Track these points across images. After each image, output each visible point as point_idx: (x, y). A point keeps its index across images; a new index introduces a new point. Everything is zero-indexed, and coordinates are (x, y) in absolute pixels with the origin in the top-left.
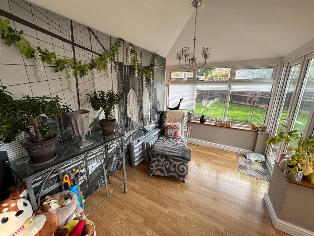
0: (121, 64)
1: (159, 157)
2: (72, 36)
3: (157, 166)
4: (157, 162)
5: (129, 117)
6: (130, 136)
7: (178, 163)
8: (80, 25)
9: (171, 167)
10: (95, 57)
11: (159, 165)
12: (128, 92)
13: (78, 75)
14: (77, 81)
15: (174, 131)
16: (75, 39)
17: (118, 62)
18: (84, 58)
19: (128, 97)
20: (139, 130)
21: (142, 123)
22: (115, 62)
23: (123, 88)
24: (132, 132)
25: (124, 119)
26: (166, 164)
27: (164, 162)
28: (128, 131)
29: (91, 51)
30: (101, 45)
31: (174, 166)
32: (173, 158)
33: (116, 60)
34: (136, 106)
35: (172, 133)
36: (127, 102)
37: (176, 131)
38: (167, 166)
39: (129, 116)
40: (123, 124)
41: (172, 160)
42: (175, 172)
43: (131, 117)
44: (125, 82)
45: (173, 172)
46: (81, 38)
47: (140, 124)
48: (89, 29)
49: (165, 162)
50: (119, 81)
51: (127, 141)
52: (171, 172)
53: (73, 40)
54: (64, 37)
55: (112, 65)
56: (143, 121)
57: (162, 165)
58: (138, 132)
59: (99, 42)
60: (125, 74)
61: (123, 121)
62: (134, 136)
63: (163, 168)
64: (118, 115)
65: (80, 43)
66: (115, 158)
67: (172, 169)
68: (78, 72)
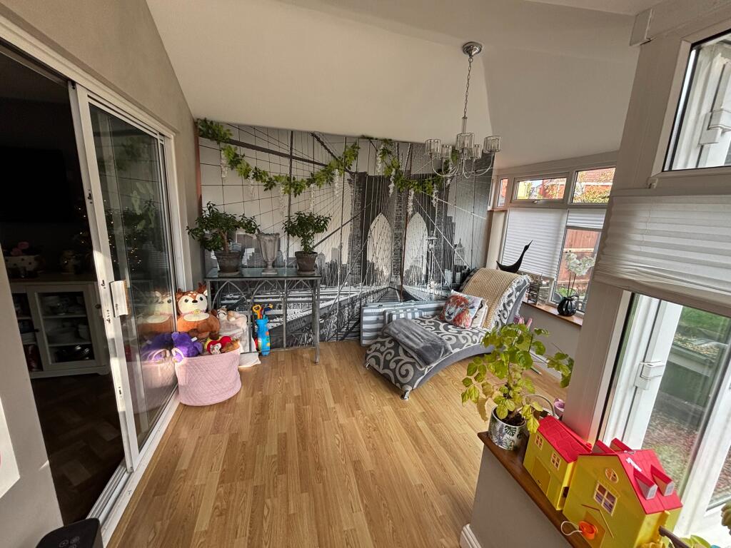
0: (363, 176)
1: (388, 340)
2: (291, 149)
3: (376, 351)
4: (379, 345)
5: (370, 261)
6: (369, 294)
7: (407, 359)
8: (301, 132)
9: (393, 361)
10: (318, 169)
11: (379, 351)
12: (373, 219)
13: (292, 193)
14: (290, 200)
15: (459, 309)
16: (293, 151)
17: (356, 173)
18: (301, 172)
19: (372, 227)
20: (389, 289)
21: (399, 279)
22: (351, 173)
23: (362, 213)
24: (374, 288)
25: (359, 262)
26: (390, 353)
27: (388, 349)
28: (365, 284)
29: (314, 163)
30: (329, 152)
31: (397, 362)
32: (406, 348)
33: (353, 169)
34: (388, 245)
35: (452, 314)
36: (369, 235)
37: (463, 312)
38: (389, 357)
39: (369, 258)
40: (356, 270)
41: (401, 352)
42: (394, 371)
43: (374, 262)
44: (369, 202)
45: (390, 370)
46: (302, 149)
47: (393, 280)
48: (313, 135)
49: (390, 350)
50: (355, 201)
51: (360, 300)
52: (389, 368)
53: (291, 153)
54: (282, 151)
55: (346, 178)
56: (401, 275)
57: (383, 352)
58: (387, 292)
59: (326, 148)
60: (370, 189)
61: (356, 265)
62: (377, 296)
63: (382, 358)
64: (349, 254)
65: (300, 155)
66: (334, 319)
67: (392, 365)
68: (293, 190)
